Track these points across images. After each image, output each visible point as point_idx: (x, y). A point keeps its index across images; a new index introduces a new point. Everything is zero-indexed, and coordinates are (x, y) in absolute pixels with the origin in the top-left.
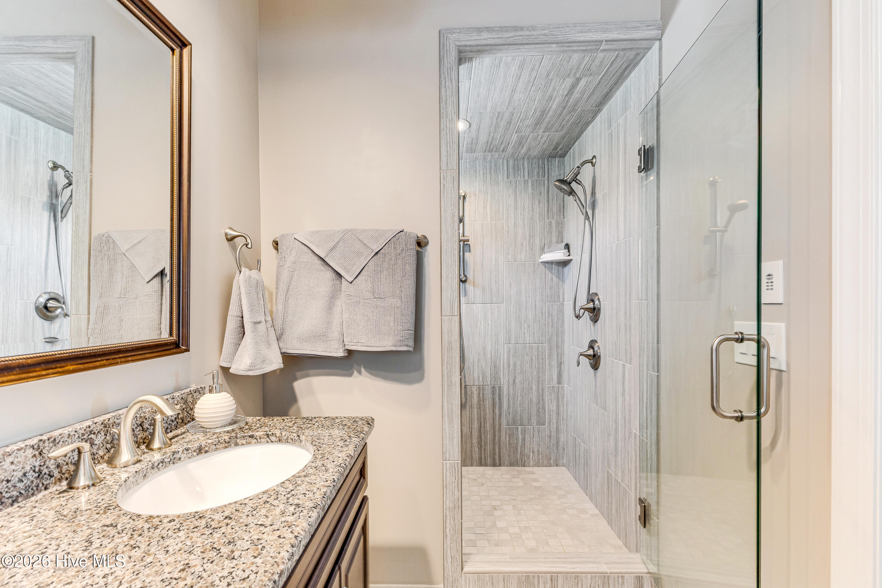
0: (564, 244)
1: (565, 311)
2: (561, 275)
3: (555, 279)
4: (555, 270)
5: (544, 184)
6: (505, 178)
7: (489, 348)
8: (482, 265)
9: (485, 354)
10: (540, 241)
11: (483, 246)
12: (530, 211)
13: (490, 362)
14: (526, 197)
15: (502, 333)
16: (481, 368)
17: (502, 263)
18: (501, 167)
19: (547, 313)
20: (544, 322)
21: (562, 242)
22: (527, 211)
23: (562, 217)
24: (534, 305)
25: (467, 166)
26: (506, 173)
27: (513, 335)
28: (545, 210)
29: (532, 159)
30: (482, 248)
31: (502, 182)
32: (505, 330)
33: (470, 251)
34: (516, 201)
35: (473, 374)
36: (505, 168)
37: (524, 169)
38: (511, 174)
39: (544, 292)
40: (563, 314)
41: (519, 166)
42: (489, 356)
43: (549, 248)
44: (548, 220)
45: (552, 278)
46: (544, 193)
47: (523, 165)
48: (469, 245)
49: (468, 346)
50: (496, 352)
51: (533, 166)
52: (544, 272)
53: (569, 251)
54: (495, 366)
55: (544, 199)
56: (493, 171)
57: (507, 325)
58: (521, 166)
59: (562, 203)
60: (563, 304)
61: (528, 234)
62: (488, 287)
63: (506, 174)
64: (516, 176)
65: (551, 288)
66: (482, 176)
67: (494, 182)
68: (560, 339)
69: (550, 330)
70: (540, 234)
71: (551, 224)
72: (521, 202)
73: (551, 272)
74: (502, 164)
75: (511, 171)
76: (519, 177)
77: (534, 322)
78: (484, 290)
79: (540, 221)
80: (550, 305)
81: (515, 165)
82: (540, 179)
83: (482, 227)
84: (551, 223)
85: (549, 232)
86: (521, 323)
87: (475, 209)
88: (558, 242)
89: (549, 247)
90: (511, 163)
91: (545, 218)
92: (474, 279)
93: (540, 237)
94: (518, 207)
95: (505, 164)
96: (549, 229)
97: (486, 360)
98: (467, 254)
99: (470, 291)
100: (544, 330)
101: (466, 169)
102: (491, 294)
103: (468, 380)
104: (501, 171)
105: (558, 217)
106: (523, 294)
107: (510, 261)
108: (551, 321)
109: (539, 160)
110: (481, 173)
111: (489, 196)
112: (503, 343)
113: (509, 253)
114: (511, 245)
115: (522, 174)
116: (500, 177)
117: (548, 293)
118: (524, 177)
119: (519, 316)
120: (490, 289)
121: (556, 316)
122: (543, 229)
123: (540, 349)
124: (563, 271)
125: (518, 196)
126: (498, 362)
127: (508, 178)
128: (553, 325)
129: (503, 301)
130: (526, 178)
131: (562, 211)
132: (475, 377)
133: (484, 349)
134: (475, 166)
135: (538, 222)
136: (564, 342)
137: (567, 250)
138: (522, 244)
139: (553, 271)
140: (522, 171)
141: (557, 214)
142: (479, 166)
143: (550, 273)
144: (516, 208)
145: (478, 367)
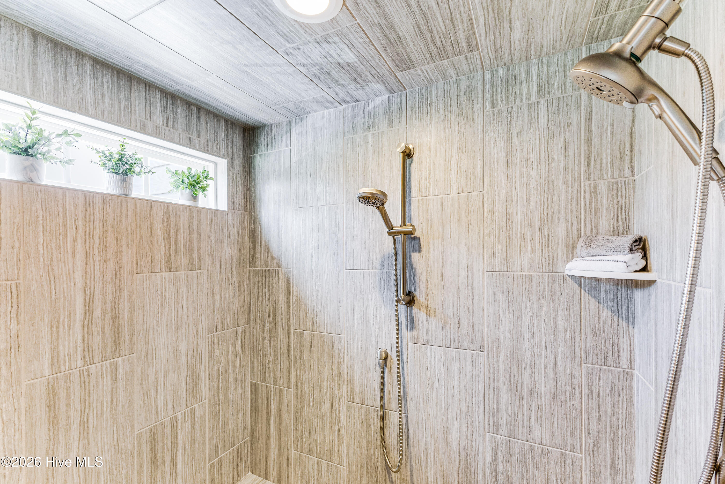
0: (629, 239)
1: (635, 391)
2: (625, 307)
3: (606, 313)
4: (606, 294)
5: (579, 104)
6: (488, 107)
7: (454, 431)
8: (442, 276)
9: (447, 442)
10: (567, 230)
11: (443, 241)
12: (543, 167)
13: (457, 460)
14: (532, 139)
15: (481, 410)
16: (441, 466)
17: (481, 273)
18: (480, 87)
19: (585, 391)
20: (577, 406)
21: (627, 232)
22: (535, 167)
23: (627, 172)
24: (552, 365)
25: (415, 99)
26: (489, 96)
27: (504, 419)
28: (579, 161)
29: (548, 54)
30: (443, 245)
31: (481, 116)
32: (487, 406)
33: (420, 251)
34: (510, 148)
35: (426, 472)
36: (488, 88)
37: (528, 81)
38: (500, 96)
39: (578, 341)
40: (630, 397)
41: (518, 77)
42: (455, 446)
43: (589, 246)
44: (587, 183)
45: (599, 311)
46: (579, 124)
47: (527, 72)
48: (419, 239)
49: (417, 420)
50: (469, 444)
51: (552, 69)
52: (577, 297)
53: (645, 256)
54: (467, 469)
55: (579, 138)
56: (462, 98)
57: (491, 396)
58: (523, 76)
59: (628, 140)
60: (629, 375)
61: (537, 214)
62: (452, 317)
63: (489, 99)
64: (511, 98)
65: (595, 334)
66: (441, 111)
67: (465, 119)
68: (621, 454)
69: (594, 426)
70: (567, 214)
71: (595, 192)
72: (522, 150)
73: (597, 298)
74: (482, 80)
75: (499, 90)
76: (518, 100)
77: (554, 400)
78: (445, 322)
79: (567, 187)
80: (595, 372)
81: (510, 77)
82: (568, 94)
83: (442, 205)
84: (595, 187)
85: (591, 209)
86: (521, 397)
87: (430, 173)
88: (615, 233)
89: (589, 244)
90: (500, 74)
91: (579, 178)
92: (427, 300)
93: (567, 221)
94: (514, 163)
95: (488, 78)
96: (591, 202)
97: (450, 454)
98: (415, 256)
99: (421, 321)
100: (578, 423)
101: (415, 103)
102: (459, 332)
103: (417, 480)
104: (480, 95)
105: (616, 175)
106: (526, 338)
107: (497, 269)
108: (595, 406)
109: (566, 54)
110: (441, 106)
111: (456, 147)
112: (482, 429)
113: (494, 254)
114: (499, 238)
115: (525, 92)
116: (477, 107)
117: (588, 345)
118: (529, 96)
119: (517, 383)
120: (456, 322)
121: (609, 399)
122: (574, 202)
123: (569, 462)
124: (629, 298)
125: (514, 140)
126: (473, 465)
127: (493, 107)
128: (603, 417)
129: (483, 348)
130: (534, 98)
131: (628, 158)
132: (429, 480)
133: (446, 431)
134: (429, 96)
135: (562, 187)
136: (633, 462)
137: (639, 255)
138: (523, 236)
139: (602, 296)
140: (525, 85)
141: (612, 167)
142: (437, 93)
143: (592, 300)
144: (510, 164)
145: (435, 461)
